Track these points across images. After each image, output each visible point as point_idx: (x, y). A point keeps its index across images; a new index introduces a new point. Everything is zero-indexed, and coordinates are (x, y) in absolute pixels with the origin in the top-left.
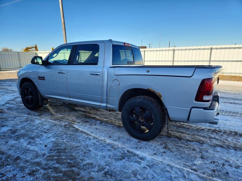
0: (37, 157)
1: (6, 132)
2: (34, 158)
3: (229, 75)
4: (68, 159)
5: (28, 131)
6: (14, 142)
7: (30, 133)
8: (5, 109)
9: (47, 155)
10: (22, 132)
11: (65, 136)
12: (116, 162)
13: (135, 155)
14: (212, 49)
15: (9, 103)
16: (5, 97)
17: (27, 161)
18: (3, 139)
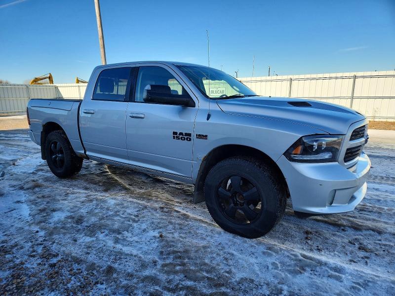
0: (144, 266)
1: (64, 220)
2: (139, 269)
3: (385, 120)
4: (201, 270)
5: (103, 218)
6: (88, 239)
7: (109, 222)
8: (41, 181)
9: (160, 262)
10: (93, 220)
11: (171, 226)
12: (294, 277)
13: (320, 263)
14: (355, 77)
15: (42, 170)
16: (29, 160)
17: (130, 275)
18: (64, 234)
